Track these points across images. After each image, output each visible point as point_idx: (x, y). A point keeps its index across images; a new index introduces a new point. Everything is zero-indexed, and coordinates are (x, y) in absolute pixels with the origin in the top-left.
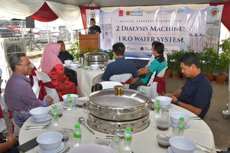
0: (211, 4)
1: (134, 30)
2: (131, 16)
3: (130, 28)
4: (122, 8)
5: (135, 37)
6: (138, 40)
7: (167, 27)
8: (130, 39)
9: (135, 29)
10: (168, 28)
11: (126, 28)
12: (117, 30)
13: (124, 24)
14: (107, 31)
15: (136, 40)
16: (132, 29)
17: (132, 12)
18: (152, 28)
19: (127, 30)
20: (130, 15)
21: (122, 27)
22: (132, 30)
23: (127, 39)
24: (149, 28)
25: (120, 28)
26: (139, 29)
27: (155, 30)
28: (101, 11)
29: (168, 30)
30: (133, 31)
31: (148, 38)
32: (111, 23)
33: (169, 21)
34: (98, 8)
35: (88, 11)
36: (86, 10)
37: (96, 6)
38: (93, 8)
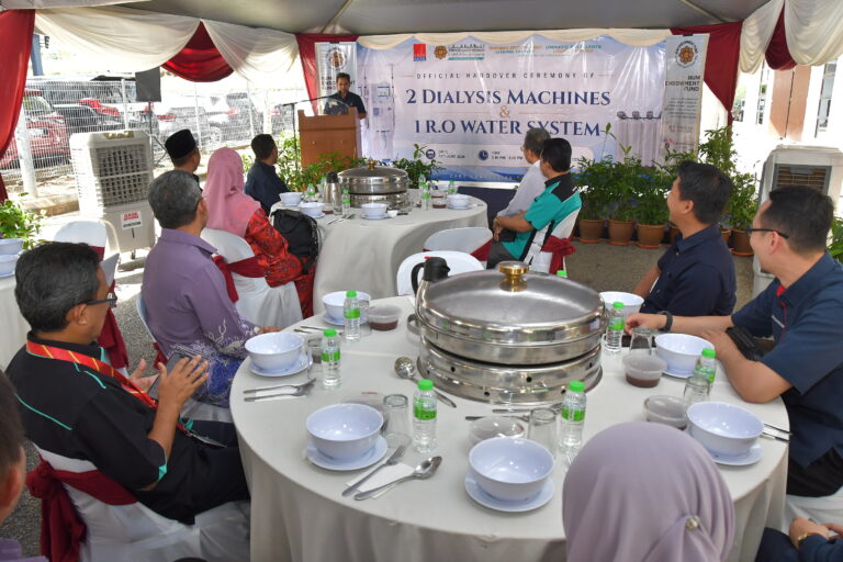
0: (676, 31)
1: (458, 101)
2: (450, 59)
3: (449, 94)
4: (421, 38)
5: (463, 122)
6: (472, 129)
7: (554, 93)
8: (449, 126)
9: (463, 97)
10: (559, 95)
11: (437, 97)
12: (410, 102)
13: (426, 83)
14: (378, 106)
15: (465, 129)
16: (454, 98)
17: (453, 49)
18: (511, 94)
19: (439, 102)
20: (447, 57)
21: (425, 91)
22: (452, 101)
23: (438, 126)
24: (504, 96)
25: (419, 97)
26: (474, 98)
27: (522, 102)
28: (359, 47)
29: (559, 101)
30: (455, 104)
31: (501, 122)
32: (389, 81)
33: (560, 76)
34: (351, 36)
35: (322, 48)
36: (317, 44)
37: (346, 32)
38: (335, 39)
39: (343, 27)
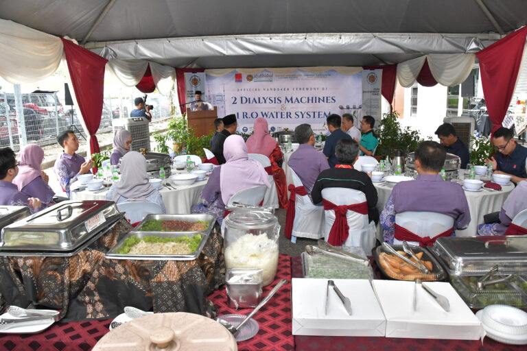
0: (365, 67)
1: (259, 102)
2: (255, 81)
3: (254, 99)
4: (239, 71)
5: (262, 113)
6: (267, 116)
7: (308, 98)
8: (255, 115)
9: (262, 100)
10: (310, 99)
11: (248, 100)
12: (233, 103)
13: (243, 94)
14: (216, 105)
15: (263, 116)
16: (257, 101)
17: (256, 76)
18: (286, 99)
19: (249, 103)
20: (253, 80)
21: (242, 98)
22: (256, 102)
23: (249, 115)
24: (283, 100)
25: (239, 101)
26: (268, 101)
27: (292, 102)
28: (206, 75)
29: (310, 101)
30: (258, 104)
31: (282, 113)
32: (222, 93)
33: (311, 89)
34: (202, 70)
35: (188, 76)
36: (186, 74)
37: (198, 67)
38: (194, 71)
39: (197, 64)
